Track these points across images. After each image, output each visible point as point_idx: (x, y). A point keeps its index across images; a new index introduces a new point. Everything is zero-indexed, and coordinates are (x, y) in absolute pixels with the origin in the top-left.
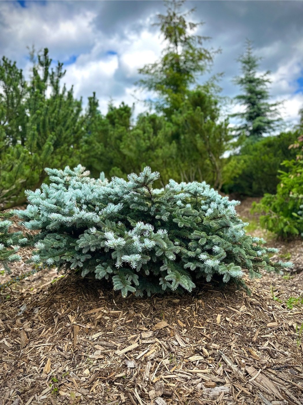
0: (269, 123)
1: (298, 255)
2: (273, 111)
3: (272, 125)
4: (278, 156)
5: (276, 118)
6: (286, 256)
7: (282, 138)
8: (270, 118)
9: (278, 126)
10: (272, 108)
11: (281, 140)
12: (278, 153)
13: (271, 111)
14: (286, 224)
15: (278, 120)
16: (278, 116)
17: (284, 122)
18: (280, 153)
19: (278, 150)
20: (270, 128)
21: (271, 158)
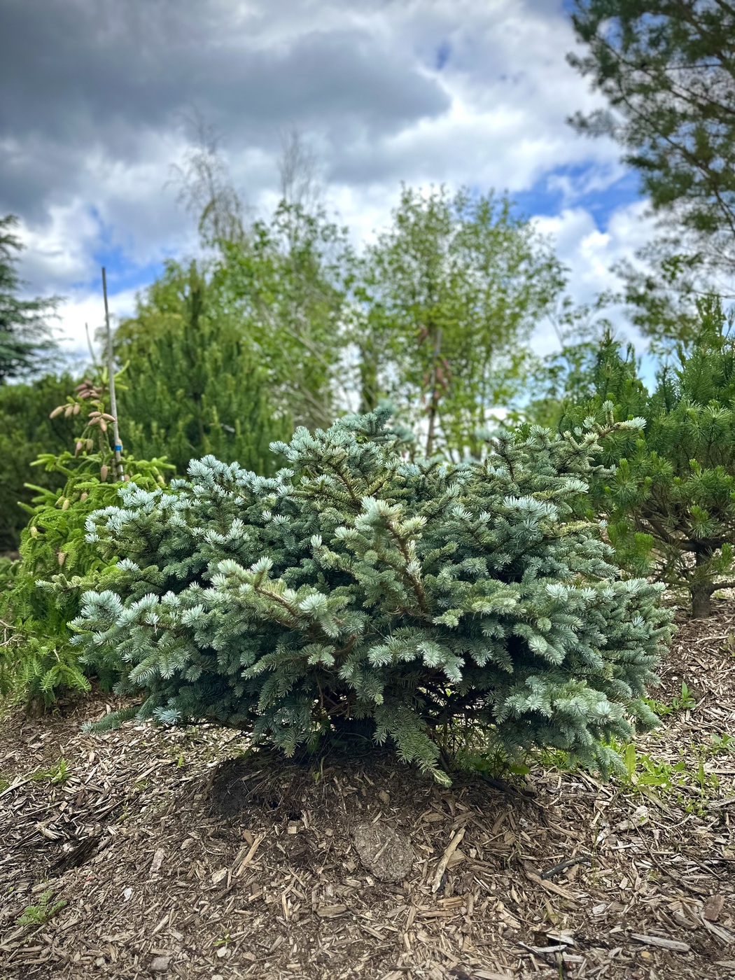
0: (21, 350)
1: (92, 756)
2: (31, 320)
3: (28, 358)
4: (39, 440)
5: (38, 341)
6: (56, 772)
7: (46, 390)
8: (22, 340)
9: (45, 361)
10: (30, 314)
11: (44, 395)
12: (39, 430)
13: (24, 321)
14: (48, 662)
15: (43, 347)
16: (46, 337)
17: (62, 354)
18: (43, 432)
19: (39, 424)
20: (26, 364)
21: (18, 444)
